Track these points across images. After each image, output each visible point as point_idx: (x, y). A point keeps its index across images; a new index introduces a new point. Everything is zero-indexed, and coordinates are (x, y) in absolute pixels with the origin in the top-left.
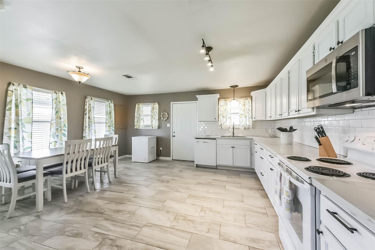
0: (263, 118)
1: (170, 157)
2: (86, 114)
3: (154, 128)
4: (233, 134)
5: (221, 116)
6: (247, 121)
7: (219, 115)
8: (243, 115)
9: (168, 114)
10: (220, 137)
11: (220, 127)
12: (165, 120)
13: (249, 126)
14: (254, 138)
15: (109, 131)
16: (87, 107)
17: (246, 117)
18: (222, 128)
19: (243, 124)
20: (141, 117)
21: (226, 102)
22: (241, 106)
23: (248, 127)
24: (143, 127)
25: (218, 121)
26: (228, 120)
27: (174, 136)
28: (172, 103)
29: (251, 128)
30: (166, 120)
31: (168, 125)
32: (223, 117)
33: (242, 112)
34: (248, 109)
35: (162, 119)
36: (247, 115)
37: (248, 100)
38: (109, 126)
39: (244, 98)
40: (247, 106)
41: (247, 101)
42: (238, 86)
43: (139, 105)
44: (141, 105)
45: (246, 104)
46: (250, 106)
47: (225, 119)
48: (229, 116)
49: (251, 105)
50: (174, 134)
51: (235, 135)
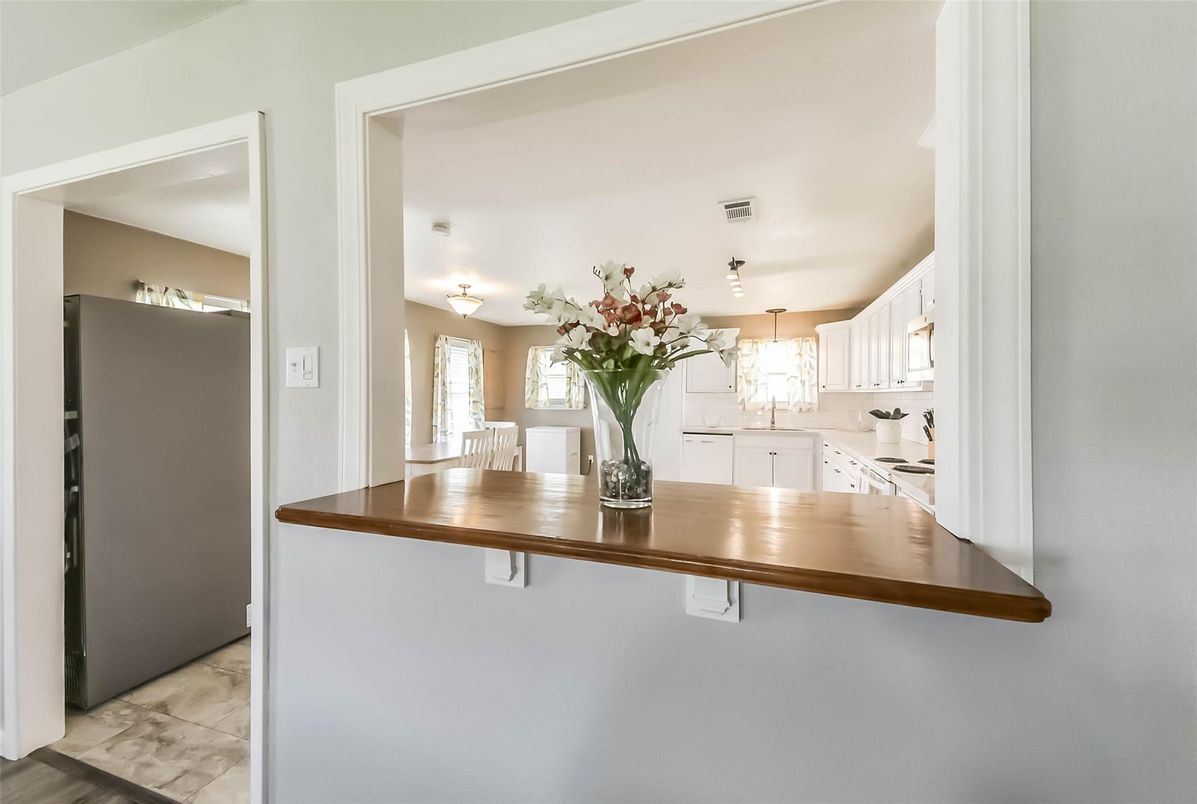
0: (843, 388)
2: (437, 377)
3: (574, 408)
4: (773, 423)
5: (744, 380)
6: (807, 391)
7: (738, 378)
8: (796, 378)
10: (740, 429)
11: (741, 407)
13: (810, 404)
14: (822, 432)
15: (474, 414)
16: (438, 360)
17: (803, 382)
18: (744, 409)
19: (796, 399)
20: (542, 380)
21: (755, 346)
22: (791, 356)
23: (809, 407)
24: (545, 405)
25: (736, 391)
26: (761, 390)
29: (816, 408)
32: (749, 382)
33: (795, 372)
34: (808, 365)
36: (806, 377)
37: (808, 344)
38: (474, 402)
39: (800, 339)
40: (806, 357)
41: (806, 346)
42: (785, 310)
44: (541, 352)
45: (803, 353)
46: (813, 357)
47: (753, 388)
48: (762, 379)
49: (816, 356)
51: (776, 425)
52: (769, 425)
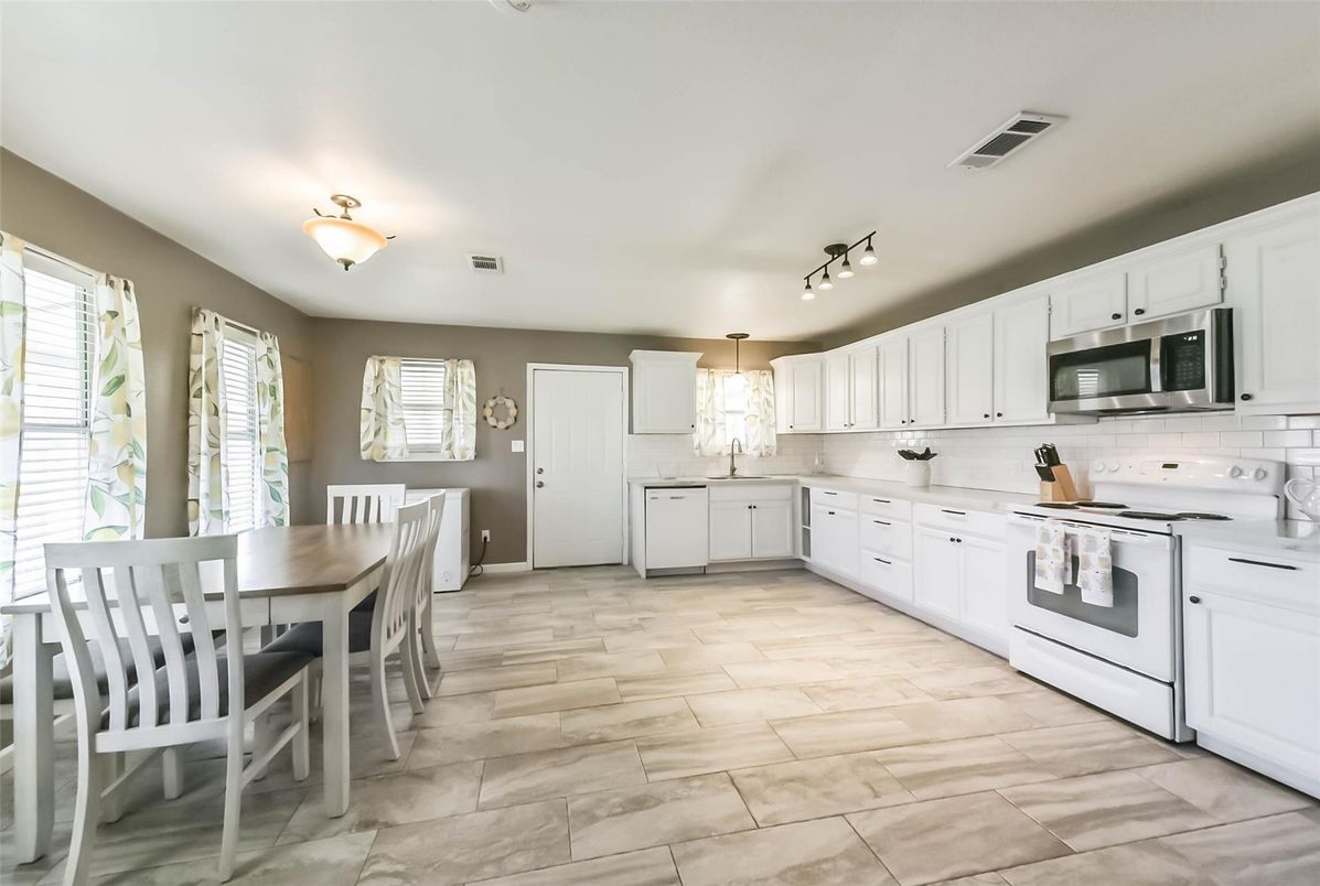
1: (525, 560)
4: (733, 470)
5: (701, 418)
6: (766, 432)
8: (756, 416)
9: (516, 407)
11: (697, 452)
12: (502, 425)
13: (769, 448)
17: (762, 422)
18: (701, 455)
19: (756, 442)
20: (395, 413)
21: (711, 377)
22: (749, 391)
23: (768, 451)
24: (401, 454)
27: (541, 485)
28: (530, 366)
29: (774, 453)
30: (507, 428)
31: (517, 446)
32: (707, 421)
33: (754, 410)
34: (767, 402)
35: (492, 421)
36: (765, 417)
37: (765, 378)
39: (758, 371)
40: (764, 394)
41: (763, 379)
42: (747, 336)
43: (382, 361)
44: (391, 366)
45: (760, 388)
46: (770, 393)
47: (710, 429)
48: (720, 418)
50: (539, 478)
51: (736, 473)
52: (728, 473)
